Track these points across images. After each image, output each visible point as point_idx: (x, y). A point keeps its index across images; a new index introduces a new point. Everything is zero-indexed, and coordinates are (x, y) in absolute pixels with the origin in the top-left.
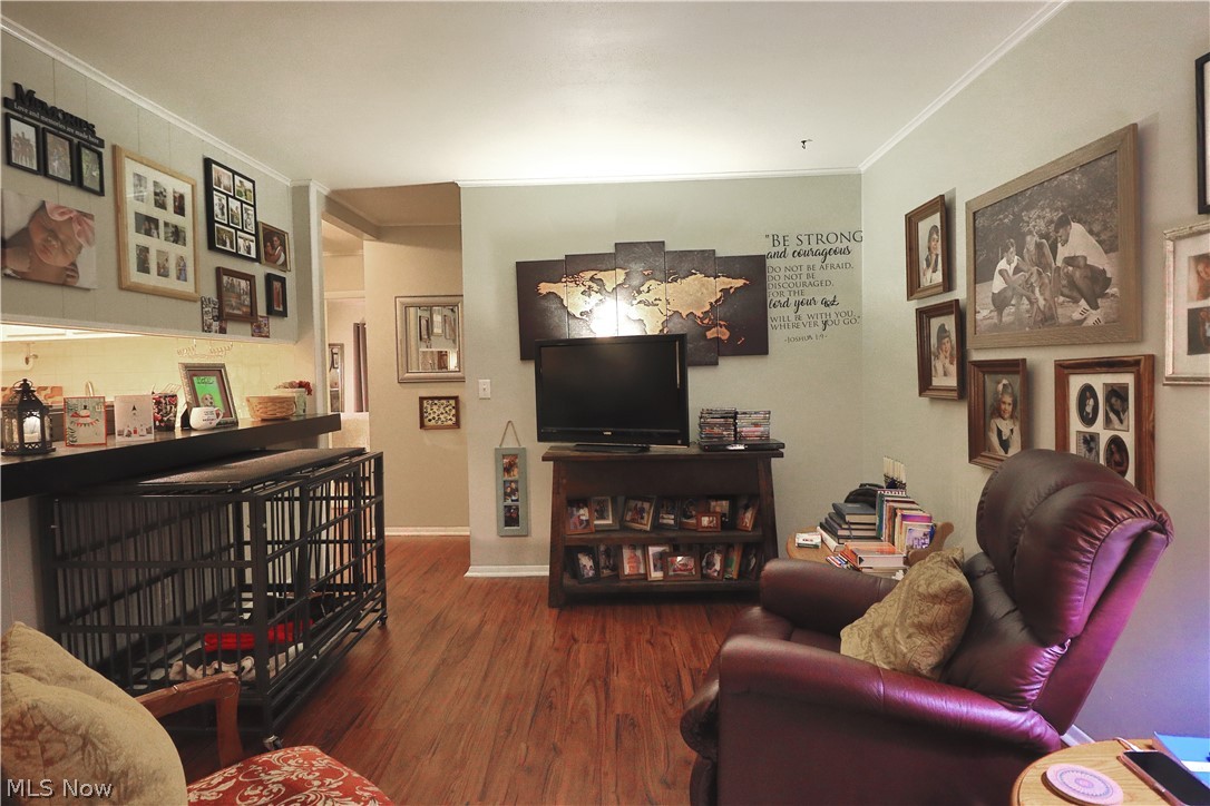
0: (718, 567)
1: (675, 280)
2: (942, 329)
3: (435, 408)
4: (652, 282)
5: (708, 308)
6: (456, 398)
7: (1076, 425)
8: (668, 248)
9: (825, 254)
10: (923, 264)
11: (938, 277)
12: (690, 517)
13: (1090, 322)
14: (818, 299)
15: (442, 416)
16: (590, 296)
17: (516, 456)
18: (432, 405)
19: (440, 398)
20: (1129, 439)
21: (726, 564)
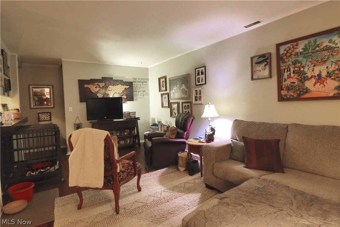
0: (128, 142)
1: (115, 86)
2: (165, 97)
3: (43, 116)
4: (111, 86)
5: (122, 92)
6: (50, 113)
7: (184, 110)
8: (113, 79)
9: (143, 82)
10: (161, 86)
11: (164, 89)
12: (122, 133)
13: (185, 97)
14: (142, 91)
15: (45, 118)
16: (97, 88)
17: (79, 125)
18: (42, 115)
19: (44, 113)
20: (190, 111)
21: (130, 141)
